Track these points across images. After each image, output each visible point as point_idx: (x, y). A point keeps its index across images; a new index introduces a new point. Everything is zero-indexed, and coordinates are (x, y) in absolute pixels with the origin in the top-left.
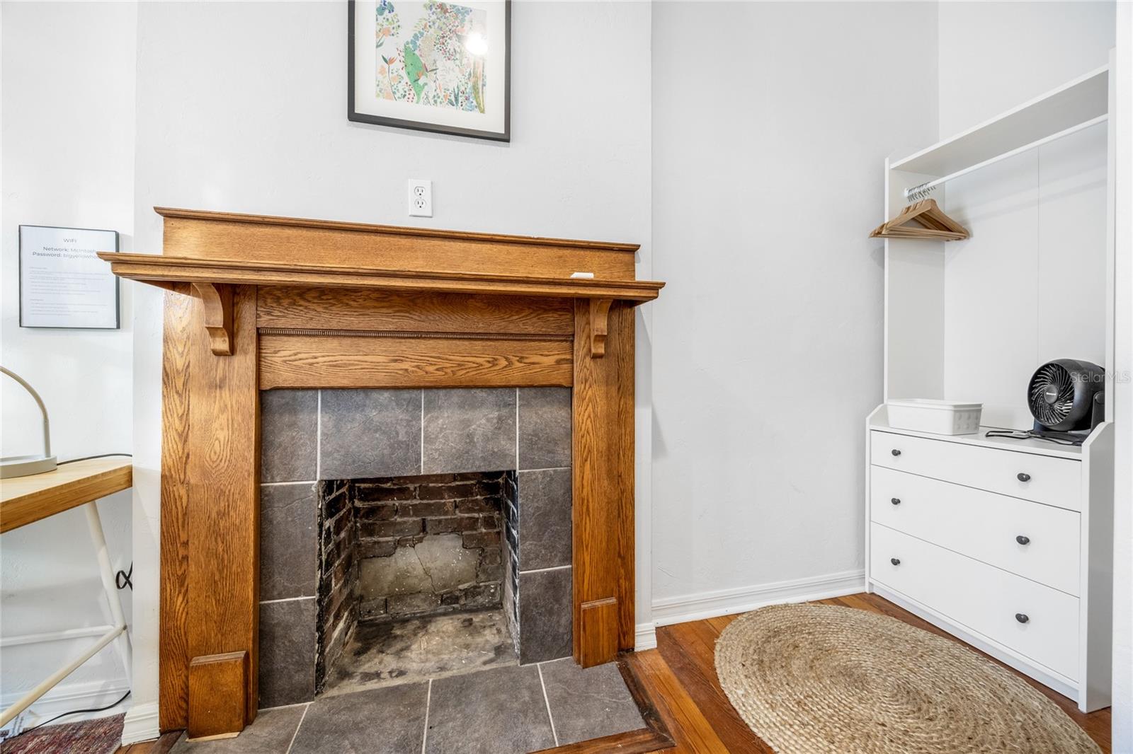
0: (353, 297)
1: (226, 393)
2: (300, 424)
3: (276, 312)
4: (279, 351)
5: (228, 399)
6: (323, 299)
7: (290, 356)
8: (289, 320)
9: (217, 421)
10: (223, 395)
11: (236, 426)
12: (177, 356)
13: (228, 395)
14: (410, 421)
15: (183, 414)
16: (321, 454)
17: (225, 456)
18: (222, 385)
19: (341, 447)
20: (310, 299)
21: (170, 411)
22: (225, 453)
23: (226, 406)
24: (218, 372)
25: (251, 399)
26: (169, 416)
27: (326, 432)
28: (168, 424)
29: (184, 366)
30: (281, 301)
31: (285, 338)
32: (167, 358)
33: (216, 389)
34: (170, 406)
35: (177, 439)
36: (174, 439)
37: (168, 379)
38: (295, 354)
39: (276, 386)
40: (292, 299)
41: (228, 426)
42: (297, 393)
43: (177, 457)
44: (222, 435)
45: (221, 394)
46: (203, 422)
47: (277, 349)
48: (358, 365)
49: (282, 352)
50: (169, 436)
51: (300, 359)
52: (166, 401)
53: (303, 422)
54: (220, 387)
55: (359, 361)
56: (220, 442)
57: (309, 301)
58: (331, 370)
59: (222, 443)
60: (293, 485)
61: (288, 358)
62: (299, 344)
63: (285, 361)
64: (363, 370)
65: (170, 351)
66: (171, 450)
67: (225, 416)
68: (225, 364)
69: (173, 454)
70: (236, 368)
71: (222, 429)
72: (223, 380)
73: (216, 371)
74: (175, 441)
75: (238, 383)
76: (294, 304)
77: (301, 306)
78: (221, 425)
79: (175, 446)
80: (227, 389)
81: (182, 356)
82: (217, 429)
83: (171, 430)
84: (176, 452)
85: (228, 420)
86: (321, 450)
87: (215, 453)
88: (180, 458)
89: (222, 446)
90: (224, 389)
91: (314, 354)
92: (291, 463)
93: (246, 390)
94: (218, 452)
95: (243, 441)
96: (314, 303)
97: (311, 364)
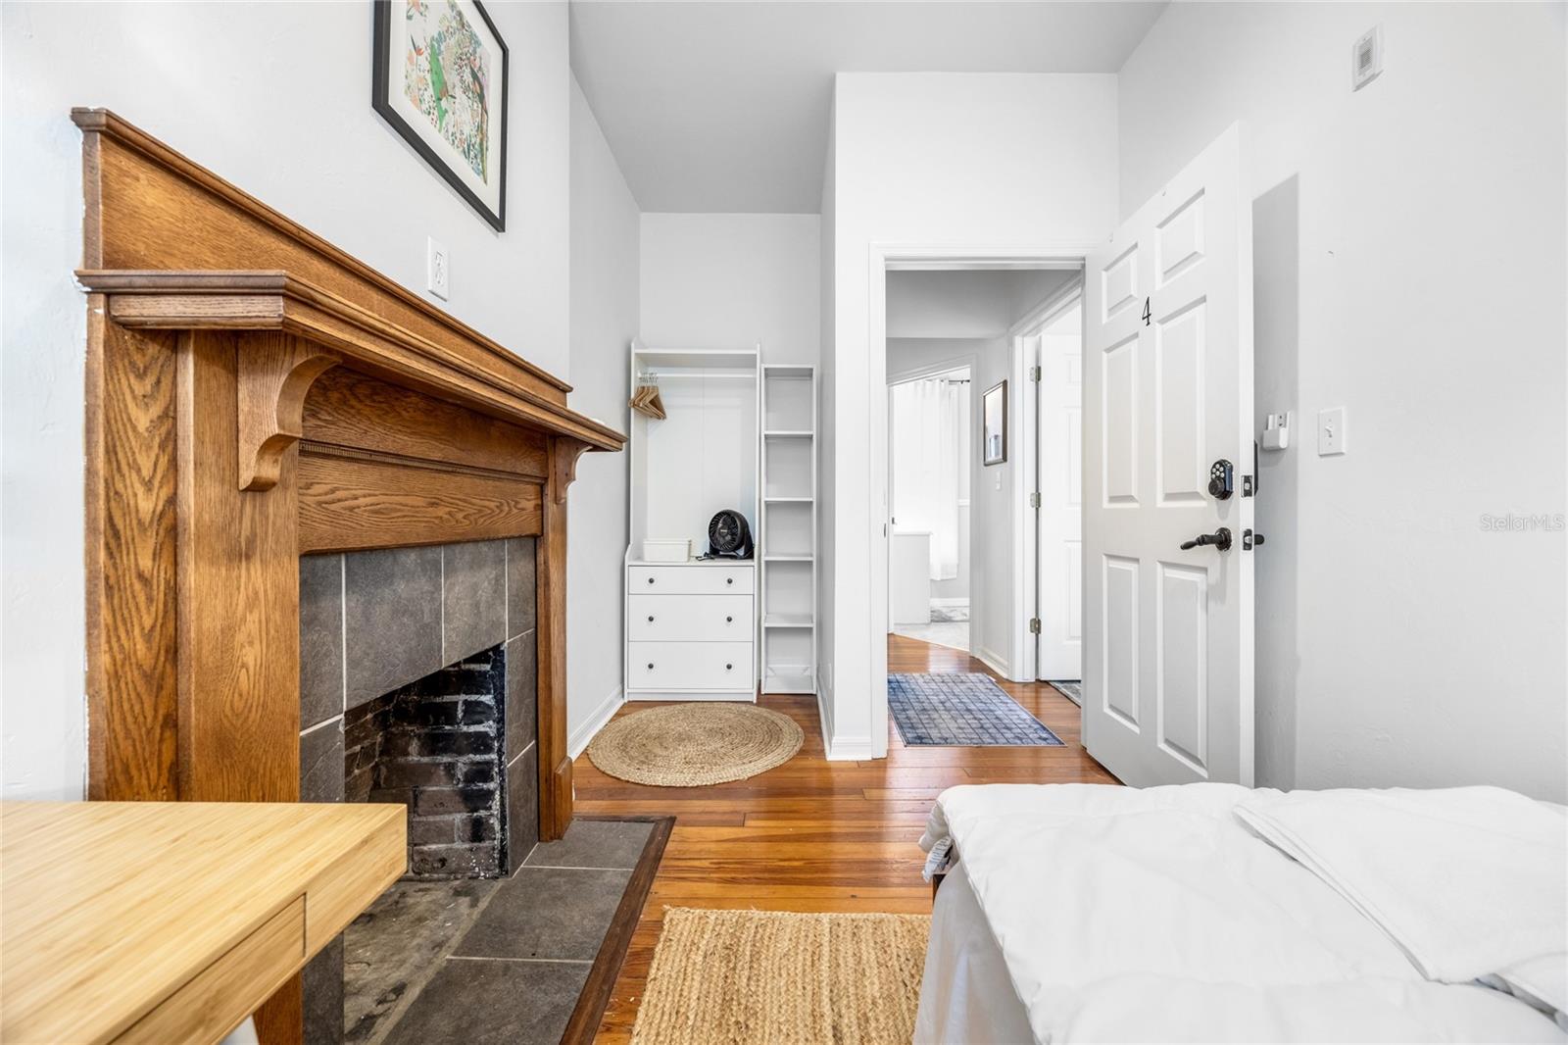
0: (404, 404)
1: (256, 567)
2: (322, 617)
3: (323, 412)
4: (312, 484)
5: (260, 580)
6: (374, 401)
7: (326, 494)
8: (341, 430)
9: (243, 628)
10: (252, 572)
11: (272, 632)
12: (140, 490)
13: (259, 572)
14: (433, 593)
15: (153, 627)
16: (348, 664)
17: (256, 696)
18: (250, 553)
19: (371, 647)
20: (362, 398)
21: (125, 624)
22: (256, 692)
23: (256, 593)
24: (244, 525)
25: (294, 575)
26: (123, 636)
27: (353, 625)
28: (119, 657)
29: (154, 512)
30: (329, 394)
31: (319, 462)
32: (116, 493)
33: (240, 561)
34: (125, 612)
35: (142, 689)
36: (135, 689)
37: (119, 545)
38: (333, 491)
39: (309, 549)
40: (341, 393)
41: (260, 635)
42: (318, 562)
43: (144, 730)
44: (251, 656)
45: (248, 569)
46: (219, 633)
47: (309, 481)
48: (399, 510)
49: (317, 486)
50: (123, 685)
51: (339, 500)
52: (116, 601)
53: (325, 614)
54: (248, 557)
55: (401, 504)
56: (248, 672)
57: (360, 401)
58: (374, 518)
59: (251, 672)
60: (315, 731)
61: (323, 498)
62: (337, 474)
63: (320, 504)
64: (405, 519)
65: (123, 476)
66: (130, 719)
67: (255, 616)
68: (255, 507)
69: (132, 727)
70: (271, 517)
71: (251, 643)
72: (251, 541)
73: (240, 522)
74: (138, 695)
75: (274, 547)
76: (345, 403)
77: (352, 407)
78: (249, 635)
79: (137, 708)
80: (259, 561)
81: (150, 490)
82: (242, 646)
83: (127, 668)
84: (141, 719)
85: (260, 621)
86: (347, 658)
87: (241, 695)
88: (148, 732)
89: (252, 679)
90: (252, 560)
91: (353, 492)
92: (313, 693)
93: (286, 559)
94: (245, 693)
95: (283, 661)
96: (366, 405)
97: (351, 509)
